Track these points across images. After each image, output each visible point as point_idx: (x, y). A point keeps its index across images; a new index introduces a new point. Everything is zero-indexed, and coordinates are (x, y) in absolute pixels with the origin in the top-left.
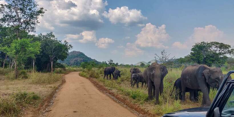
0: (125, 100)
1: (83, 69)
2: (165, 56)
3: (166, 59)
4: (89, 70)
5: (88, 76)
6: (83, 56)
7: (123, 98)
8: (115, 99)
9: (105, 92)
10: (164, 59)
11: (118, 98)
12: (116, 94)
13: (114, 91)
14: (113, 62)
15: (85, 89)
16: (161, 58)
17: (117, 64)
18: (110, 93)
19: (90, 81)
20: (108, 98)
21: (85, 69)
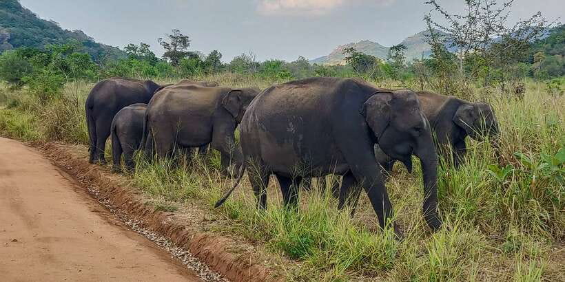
0: (247, 266)
1: (12, 89)
2: (482, 12)
3: (490, 29)
4: (44, 98)
5: (39, 132)
6: (11, 15)
7: (233, 257)
8: (189, 261)
9: (134, 222)
10: (480, 26)
11: (206, 259)
12: (195, 232)
13: (187, 215)
14: (189, 49)
15: (17, 207)
16: (462, 22)
17: (214, 57)
18: (162, 231)
19: (47, 165)
20: (148, 256)
21: (25, 94)
